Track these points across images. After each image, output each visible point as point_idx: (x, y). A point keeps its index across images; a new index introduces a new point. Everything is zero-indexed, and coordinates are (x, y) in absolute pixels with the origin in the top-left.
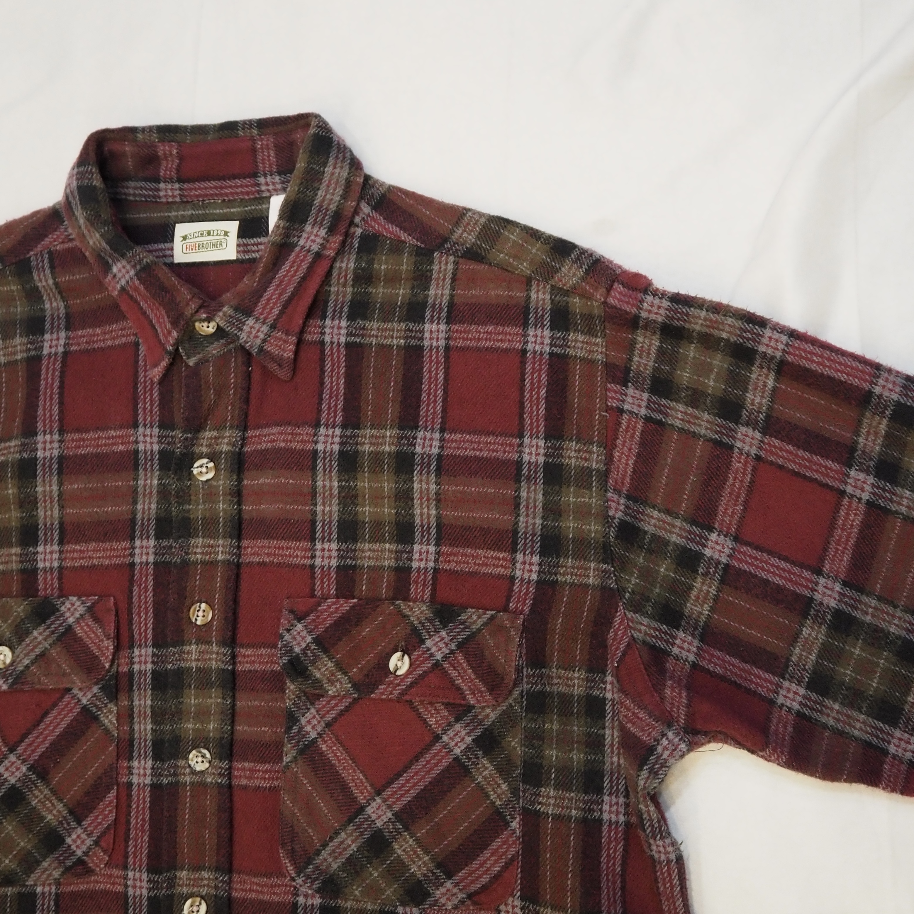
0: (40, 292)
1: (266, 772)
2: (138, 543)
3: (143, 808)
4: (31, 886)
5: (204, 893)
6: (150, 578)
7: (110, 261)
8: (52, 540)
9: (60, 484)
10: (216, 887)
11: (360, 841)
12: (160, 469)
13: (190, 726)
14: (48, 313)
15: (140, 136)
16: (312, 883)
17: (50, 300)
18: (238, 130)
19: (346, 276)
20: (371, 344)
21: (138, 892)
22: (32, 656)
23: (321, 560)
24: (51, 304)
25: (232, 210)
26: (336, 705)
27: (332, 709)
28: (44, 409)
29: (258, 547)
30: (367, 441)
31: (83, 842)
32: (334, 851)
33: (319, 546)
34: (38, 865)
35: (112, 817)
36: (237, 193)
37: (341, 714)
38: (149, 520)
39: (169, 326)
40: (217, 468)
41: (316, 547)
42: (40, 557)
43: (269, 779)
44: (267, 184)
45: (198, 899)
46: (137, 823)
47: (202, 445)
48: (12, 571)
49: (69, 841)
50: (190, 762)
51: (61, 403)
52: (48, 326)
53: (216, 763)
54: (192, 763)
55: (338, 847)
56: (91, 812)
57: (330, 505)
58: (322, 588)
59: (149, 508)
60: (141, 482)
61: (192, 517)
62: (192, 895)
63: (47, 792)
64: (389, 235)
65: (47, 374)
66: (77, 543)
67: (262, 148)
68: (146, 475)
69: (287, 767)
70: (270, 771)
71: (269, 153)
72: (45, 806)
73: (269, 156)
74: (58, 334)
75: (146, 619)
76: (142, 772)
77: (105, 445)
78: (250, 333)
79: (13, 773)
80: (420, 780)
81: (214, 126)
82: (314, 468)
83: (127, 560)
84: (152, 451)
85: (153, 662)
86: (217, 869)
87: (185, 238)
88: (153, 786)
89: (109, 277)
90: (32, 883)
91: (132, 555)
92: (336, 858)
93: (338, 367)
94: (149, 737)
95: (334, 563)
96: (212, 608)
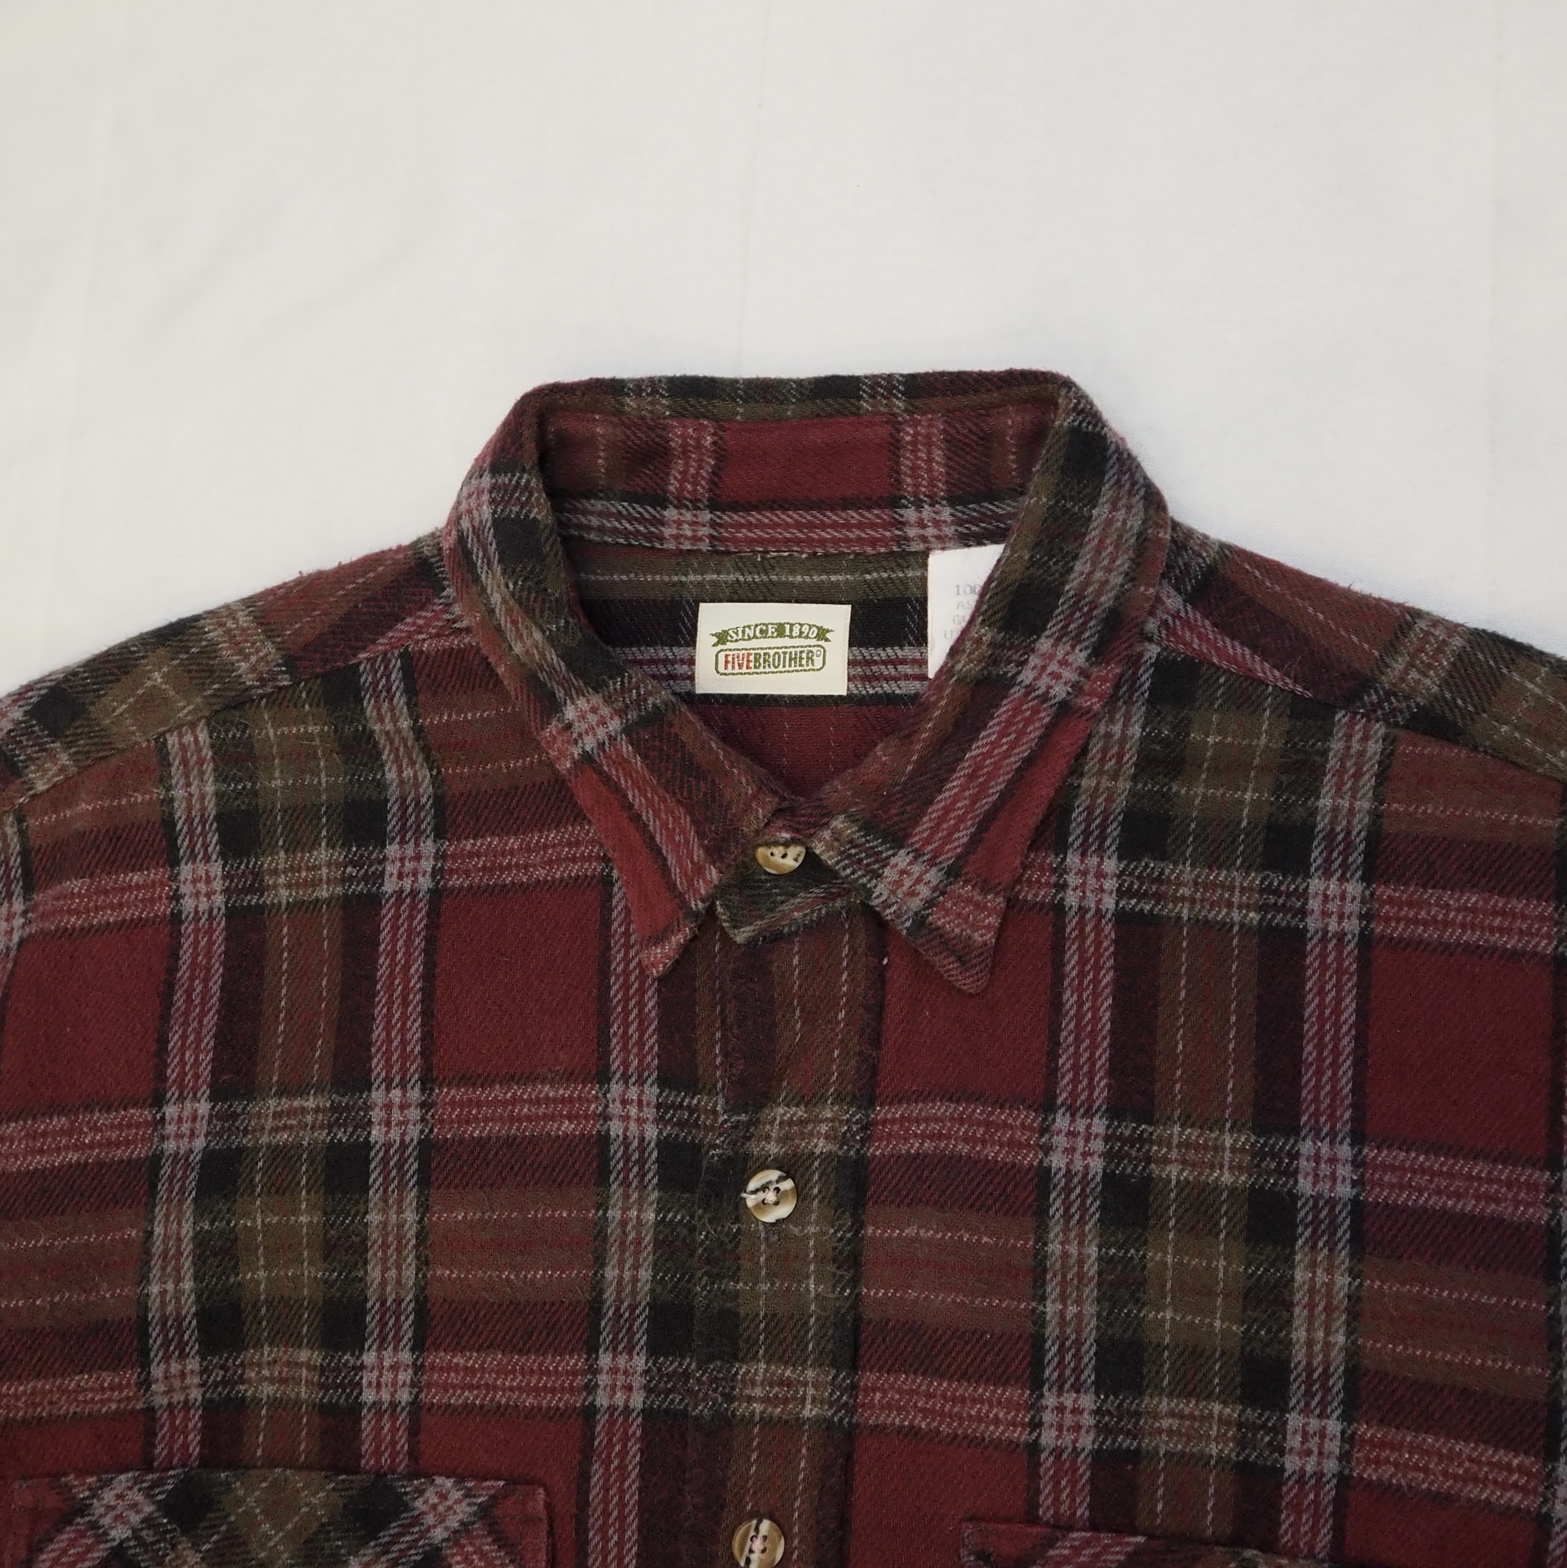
0: (376, 744)
2: (605, 1360)
6: (634, 1448)
7: (560, 694)
8: (398, 1339)
9: (423, 1208)
12: (660, 1186)
14: (393, 793)
15: (630, 402)
17: (397, 760)
18: (860, 398)
19: (1120, 756)
20: (1179, 918)
23: (1054, 1433)
24: (400, 771)
25: (833, 578)
28: (388, 1028)
29: (899, 1391)
30: (1174, 1154)
33: (1050, 1400)
36: (848, 540)
38: (632, 1308)
39: (698, 854)
40: (800, 1193)
41: (1044, 1402)
42: (368, 1377)
44: (922, 525)
47: (768, 1138)
48: (298, 1402)
51: (427, 1015)
52: (393, 824)
57: (1078, 1302)
58: (1057, 1501)
59: (635, 1280)
60: (614, 1214)
61: (742, 1312)
64: (1225, 664)
65: (394, 940)
66: (458, 1347)
67: (914, 443)
68: (627, 1196)
71: (929, 453)
73: (930, 460)
74: (417, 845)
75: (620, 1544)
77: (529, 1119)
78: (898, 883)
81: (800, 383)
82: (1041, 1212)
83: (578, 1401)
84: (642, 1139)
87: (722, 638)
89: (554, 727)
91: (591, 1388)
93: (1097, 968)
95: (1087, 1442)
96: (786, 1533)
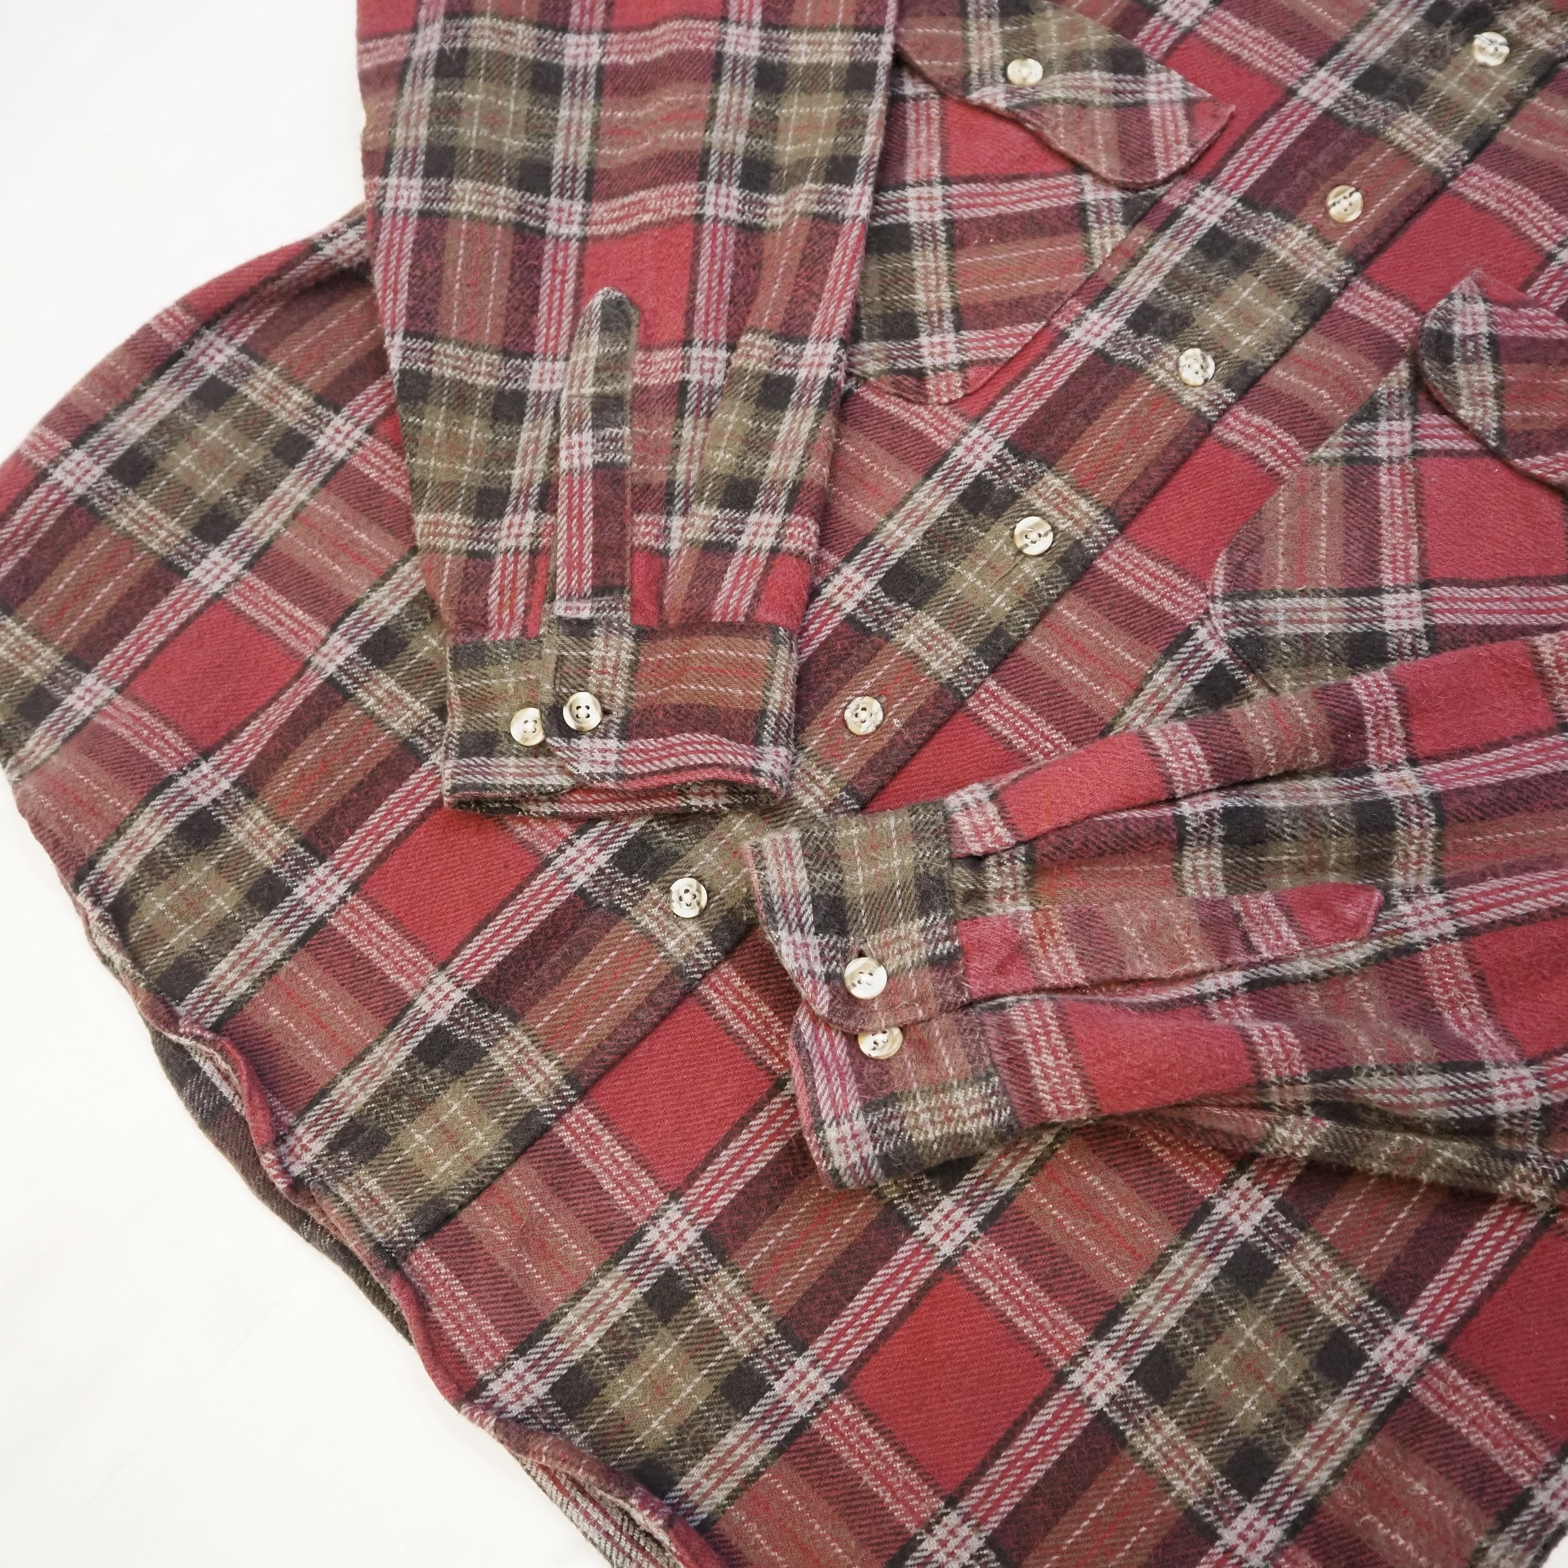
1: (1283, 445)
2: (1323, 74)
3: (1061, 371)
5: (1061, 526)
6: (1305, 123)
10: (1087, 532)
11: (1341, 628)
12: (1424, 17)
13: (1218, 318)
16: (1234, 625)
21: (969, 460)
22: (1072, 94)
26: (1450, 438)
27: (1442, 438)
29: (1491, 183)
31: (943, 354)
32: (1295, 610)
34: (856, 342)
35: (1008, 353)
37: (1449, 453)
38: (1361, 60)
40: (1508, 60)
43: (1280, 457)
45: (1047, 527)
46: (1037, 382)
47: (1514, 18)
49: (924, 339)
50: (1182, 358)
53: (1217, 387)
54: (1183, 362)
55: (1304, 610)
56: (984, 328)
58: (1543, 291)
59: (1373, 49)
60: (1384, 13)
61: (1430, 87)
62: (1043, 516)
63: (943, 264)
66: (1240, 16)
68: (1399, 10)
69: (1317, 461)
70: (1289, 450)
72: (926, 277)
75: (1256, 164)
76: (1096, 329)
79: (921, 210)
80: (1501, 612)
83: (1291, 82)
85: (1223, 218)
86: (1108, 511)
88: (1100, 354)
91: (1303, 81)
92: (1291, 621)
94: (1142, 296)
96: (1366, 208)
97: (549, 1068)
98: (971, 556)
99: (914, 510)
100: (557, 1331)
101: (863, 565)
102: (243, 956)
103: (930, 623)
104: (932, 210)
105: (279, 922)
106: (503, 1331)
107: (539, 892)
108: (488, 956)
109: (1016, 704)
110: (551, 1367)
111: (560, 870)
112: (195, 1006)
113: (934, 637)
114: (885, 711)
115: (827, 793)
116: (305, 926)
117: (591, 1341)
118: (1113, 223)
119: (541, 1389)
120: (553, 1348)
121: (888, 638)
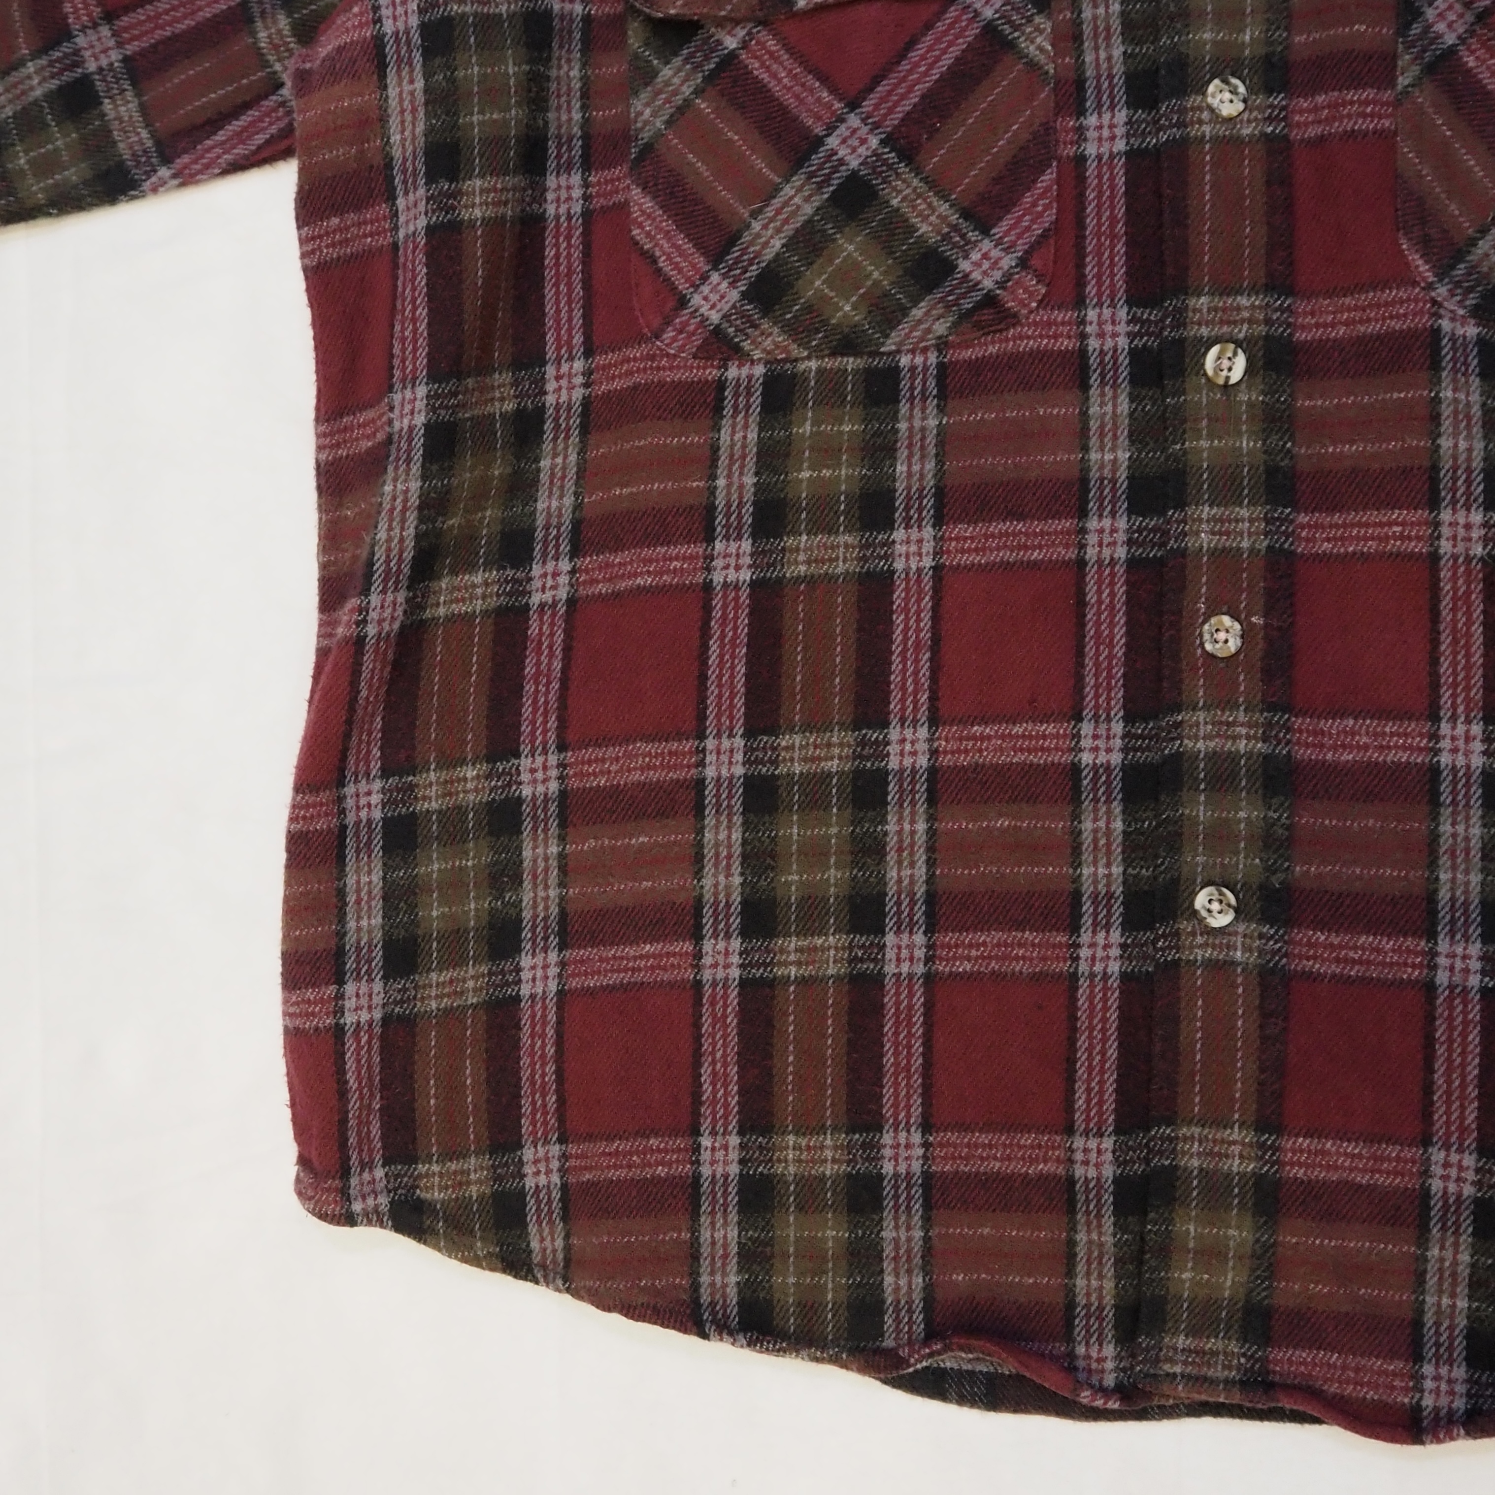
1: (1366, 102)
3: (1112, 197)
4: (889, 354)
5: (1241, 336)
10: (1268, 322)
13: (1207, 36)
16: (1465, 296)
21: (1109, 343)
31: (995, 265)
34: (905, 315)
35: (1050, 216)
43: (1372, 115)
45: (1232, 346)
46: (1099, 225)
49: (964, 266)
50: (1209, 100)
53: (1259, 100)
54: (1214, 102)
56: (1008, 212)
62: (1219, 340)
63: (915, 182)
69: (1405, 92)
70: (1375, 102)
72: (914, 207)
76: (1106, 133)
79: (854, 150)
86: (1268, 288)
88: (1131, 155)
90: (893, 348)
94: (1119, 69)
97: (1236, 1134)
98: (1188, 425)
99: (1102, 427)
100: (1429, 1319)
101: (1101, 508)
102: (896, 1259)
103: (1206, 511)
104: (863, 141)
105: (897, 1207)
106: (1391, 1355)
107: (1092, 1006)
108: (1101, 1092)
109: (1337, 518)
110: (1450, 1348)
111: (1092, 976)
112: (898, 1330)
113: (1222, 521)
114: (1235, 617)
115: (1249, 725)
116: (917, 1192)
117: (1462, 1304)
118: (1030, 20)
119: (1460, 1372)
120: (1438, 1333)
121: (1182, 553)
